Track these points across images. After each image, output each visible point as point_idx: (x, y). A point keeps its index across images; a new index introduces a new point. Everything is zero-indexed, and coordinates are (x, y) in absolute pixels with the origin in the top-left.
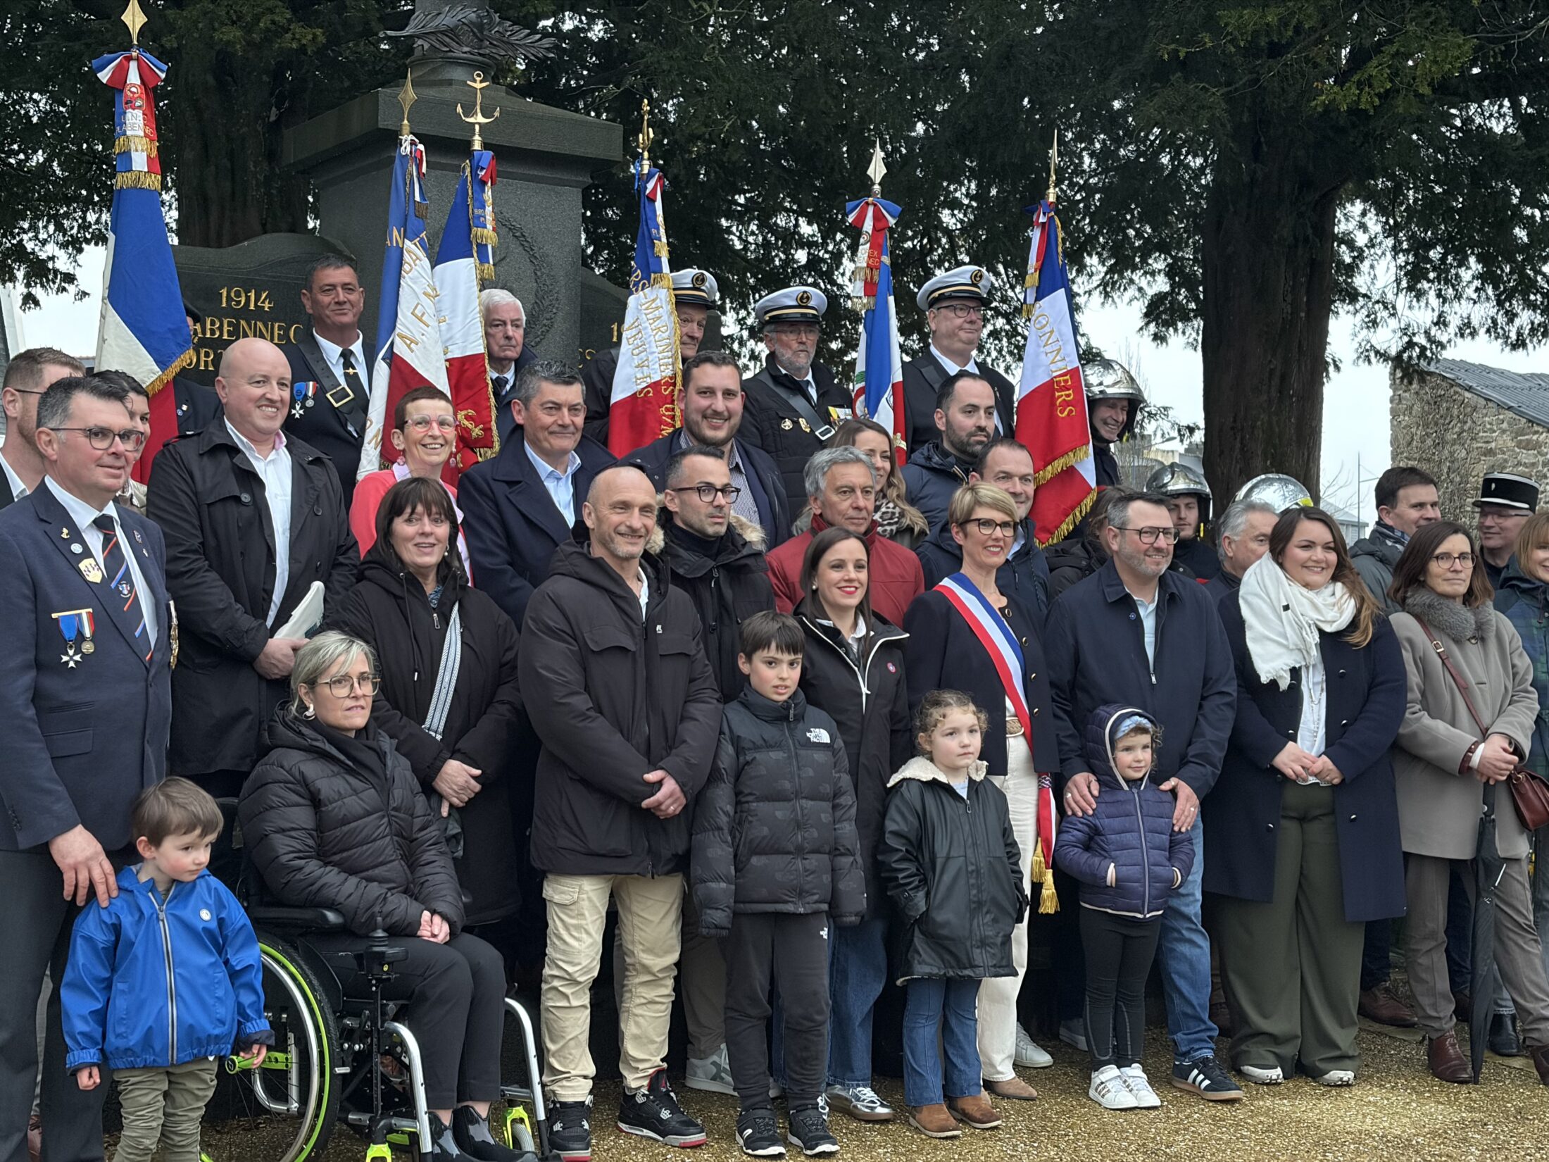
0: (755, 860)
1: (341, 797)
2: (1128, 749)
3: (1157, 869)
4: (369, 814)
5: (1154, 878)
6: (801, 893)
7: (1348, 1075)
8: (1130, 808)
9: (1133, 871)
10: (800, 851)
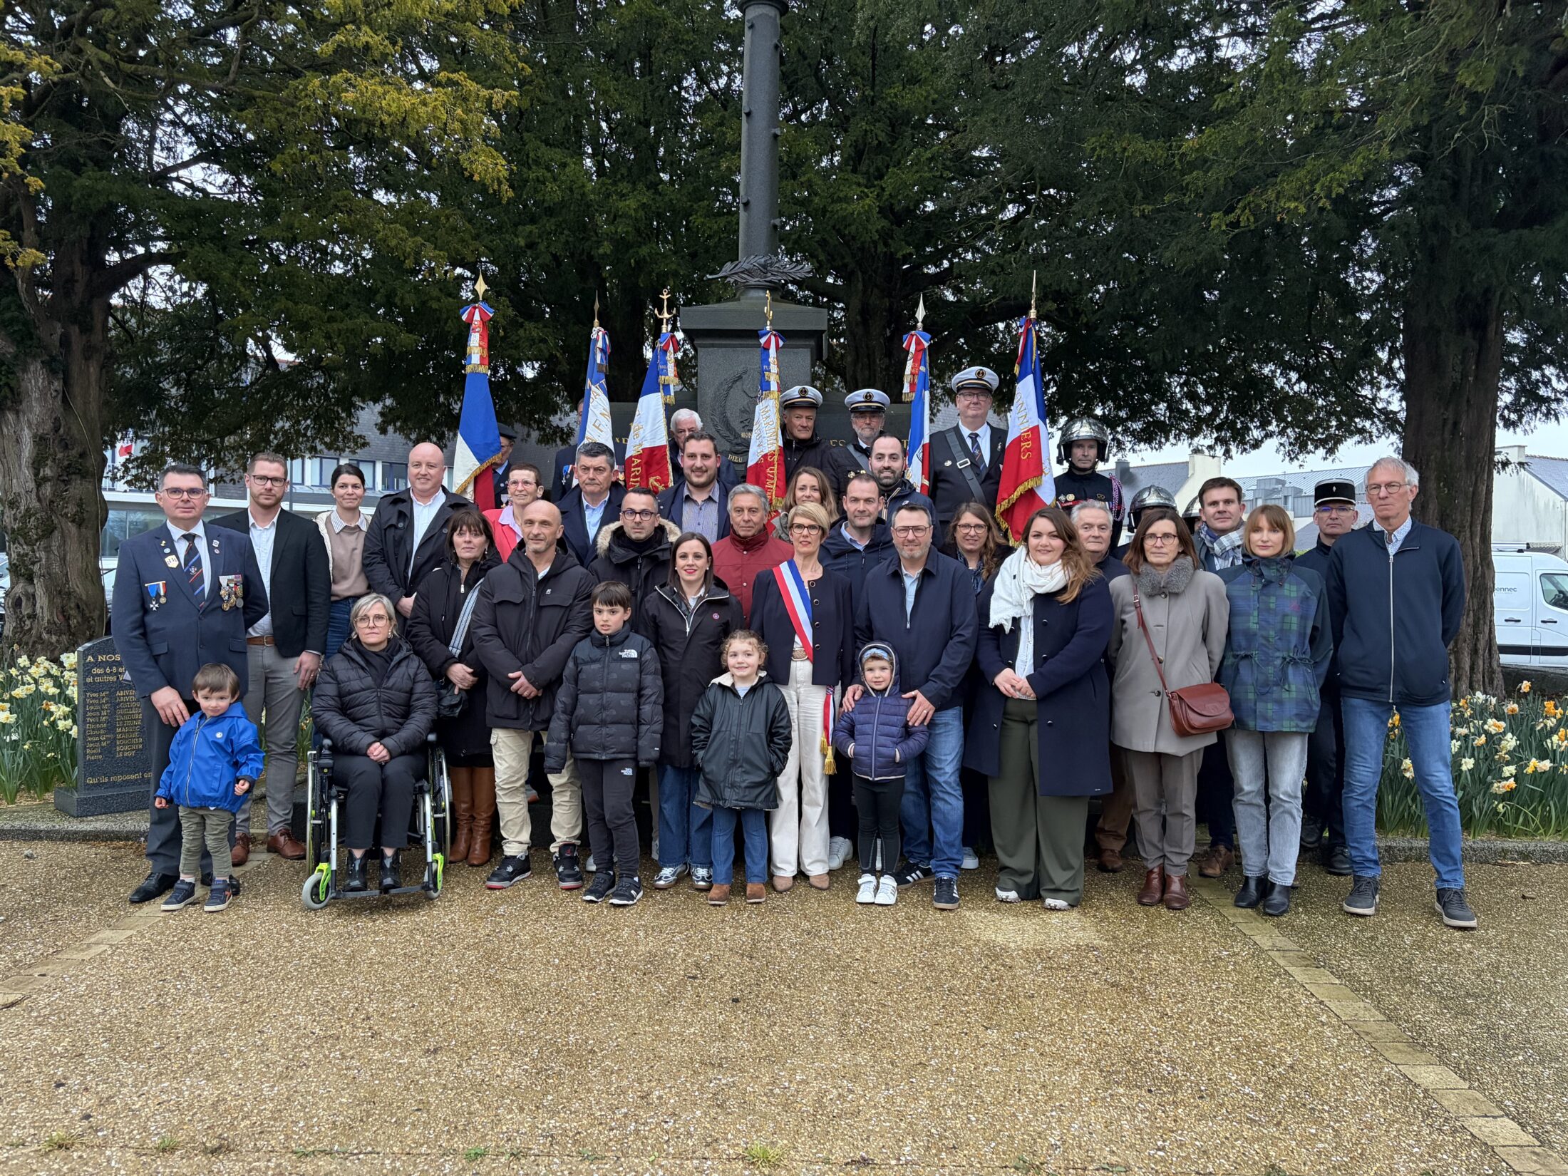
0: (581, 728)
1: (349, 680)
2: (871, 670)
3: (881, 749)
4: (363, 690)
5: (878, 755)
6: (605, 748)
7: (1060, 903)
8: (873, 708)
9: (865, 749)
10: (603, 723)
